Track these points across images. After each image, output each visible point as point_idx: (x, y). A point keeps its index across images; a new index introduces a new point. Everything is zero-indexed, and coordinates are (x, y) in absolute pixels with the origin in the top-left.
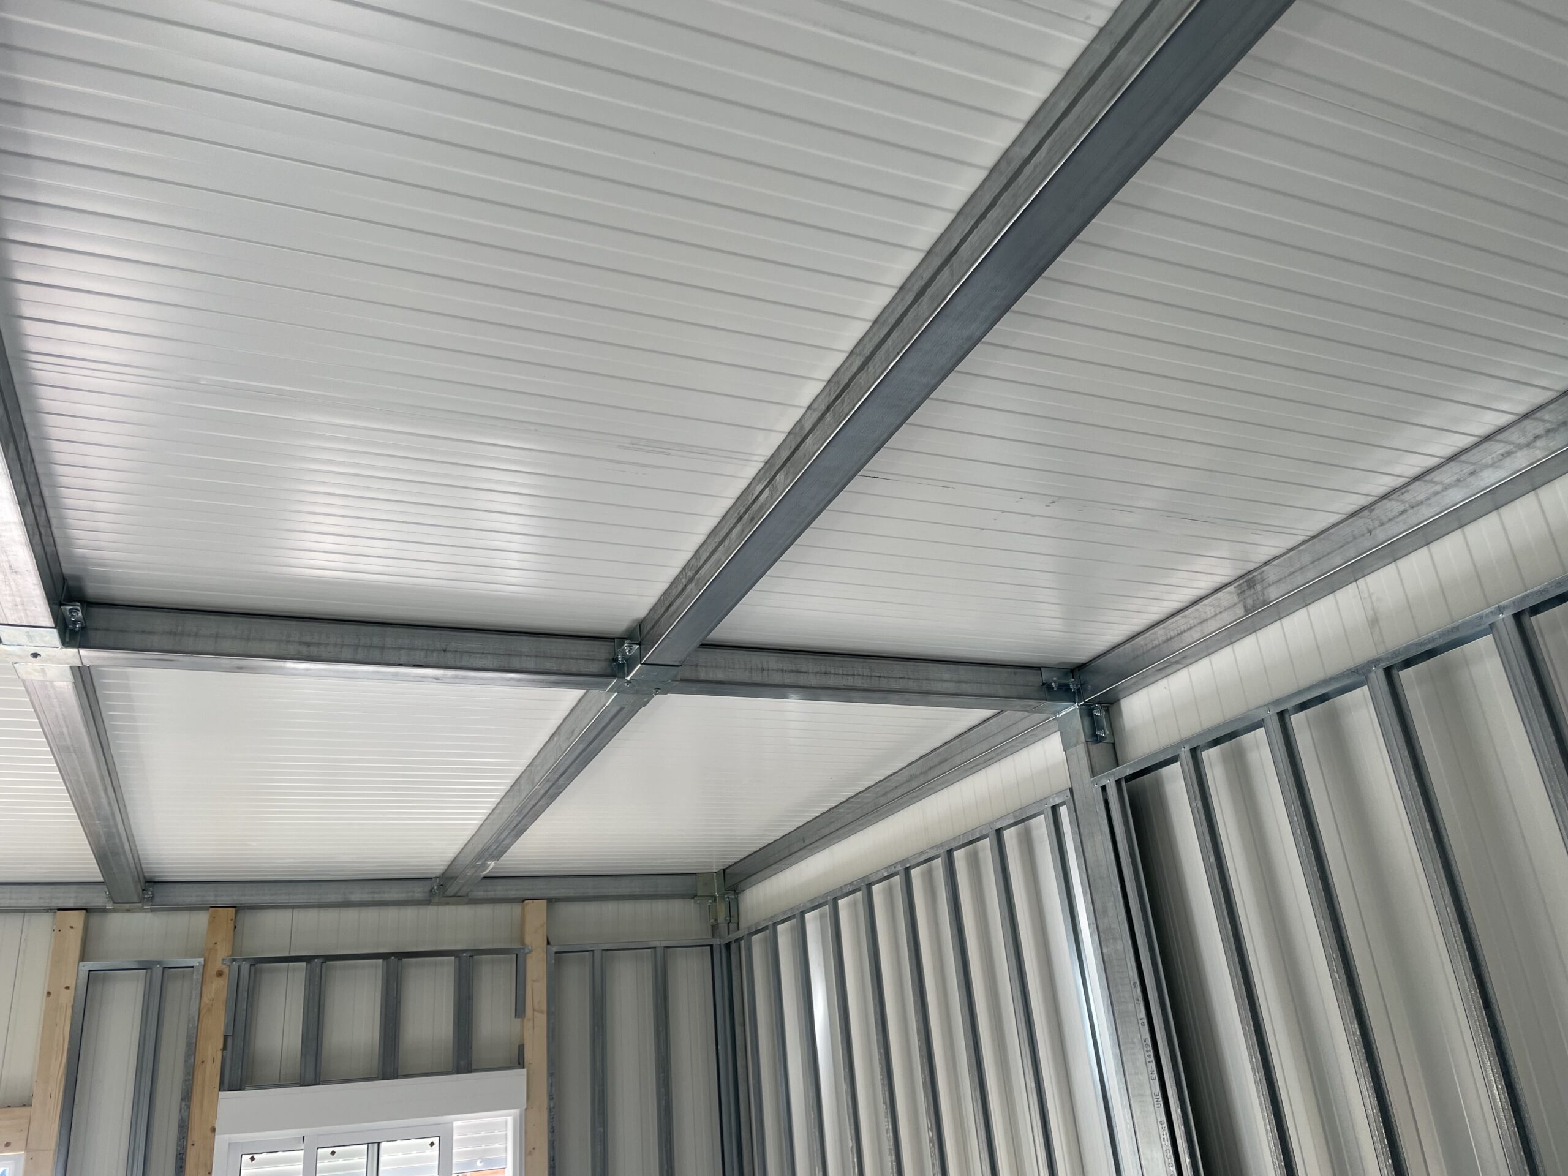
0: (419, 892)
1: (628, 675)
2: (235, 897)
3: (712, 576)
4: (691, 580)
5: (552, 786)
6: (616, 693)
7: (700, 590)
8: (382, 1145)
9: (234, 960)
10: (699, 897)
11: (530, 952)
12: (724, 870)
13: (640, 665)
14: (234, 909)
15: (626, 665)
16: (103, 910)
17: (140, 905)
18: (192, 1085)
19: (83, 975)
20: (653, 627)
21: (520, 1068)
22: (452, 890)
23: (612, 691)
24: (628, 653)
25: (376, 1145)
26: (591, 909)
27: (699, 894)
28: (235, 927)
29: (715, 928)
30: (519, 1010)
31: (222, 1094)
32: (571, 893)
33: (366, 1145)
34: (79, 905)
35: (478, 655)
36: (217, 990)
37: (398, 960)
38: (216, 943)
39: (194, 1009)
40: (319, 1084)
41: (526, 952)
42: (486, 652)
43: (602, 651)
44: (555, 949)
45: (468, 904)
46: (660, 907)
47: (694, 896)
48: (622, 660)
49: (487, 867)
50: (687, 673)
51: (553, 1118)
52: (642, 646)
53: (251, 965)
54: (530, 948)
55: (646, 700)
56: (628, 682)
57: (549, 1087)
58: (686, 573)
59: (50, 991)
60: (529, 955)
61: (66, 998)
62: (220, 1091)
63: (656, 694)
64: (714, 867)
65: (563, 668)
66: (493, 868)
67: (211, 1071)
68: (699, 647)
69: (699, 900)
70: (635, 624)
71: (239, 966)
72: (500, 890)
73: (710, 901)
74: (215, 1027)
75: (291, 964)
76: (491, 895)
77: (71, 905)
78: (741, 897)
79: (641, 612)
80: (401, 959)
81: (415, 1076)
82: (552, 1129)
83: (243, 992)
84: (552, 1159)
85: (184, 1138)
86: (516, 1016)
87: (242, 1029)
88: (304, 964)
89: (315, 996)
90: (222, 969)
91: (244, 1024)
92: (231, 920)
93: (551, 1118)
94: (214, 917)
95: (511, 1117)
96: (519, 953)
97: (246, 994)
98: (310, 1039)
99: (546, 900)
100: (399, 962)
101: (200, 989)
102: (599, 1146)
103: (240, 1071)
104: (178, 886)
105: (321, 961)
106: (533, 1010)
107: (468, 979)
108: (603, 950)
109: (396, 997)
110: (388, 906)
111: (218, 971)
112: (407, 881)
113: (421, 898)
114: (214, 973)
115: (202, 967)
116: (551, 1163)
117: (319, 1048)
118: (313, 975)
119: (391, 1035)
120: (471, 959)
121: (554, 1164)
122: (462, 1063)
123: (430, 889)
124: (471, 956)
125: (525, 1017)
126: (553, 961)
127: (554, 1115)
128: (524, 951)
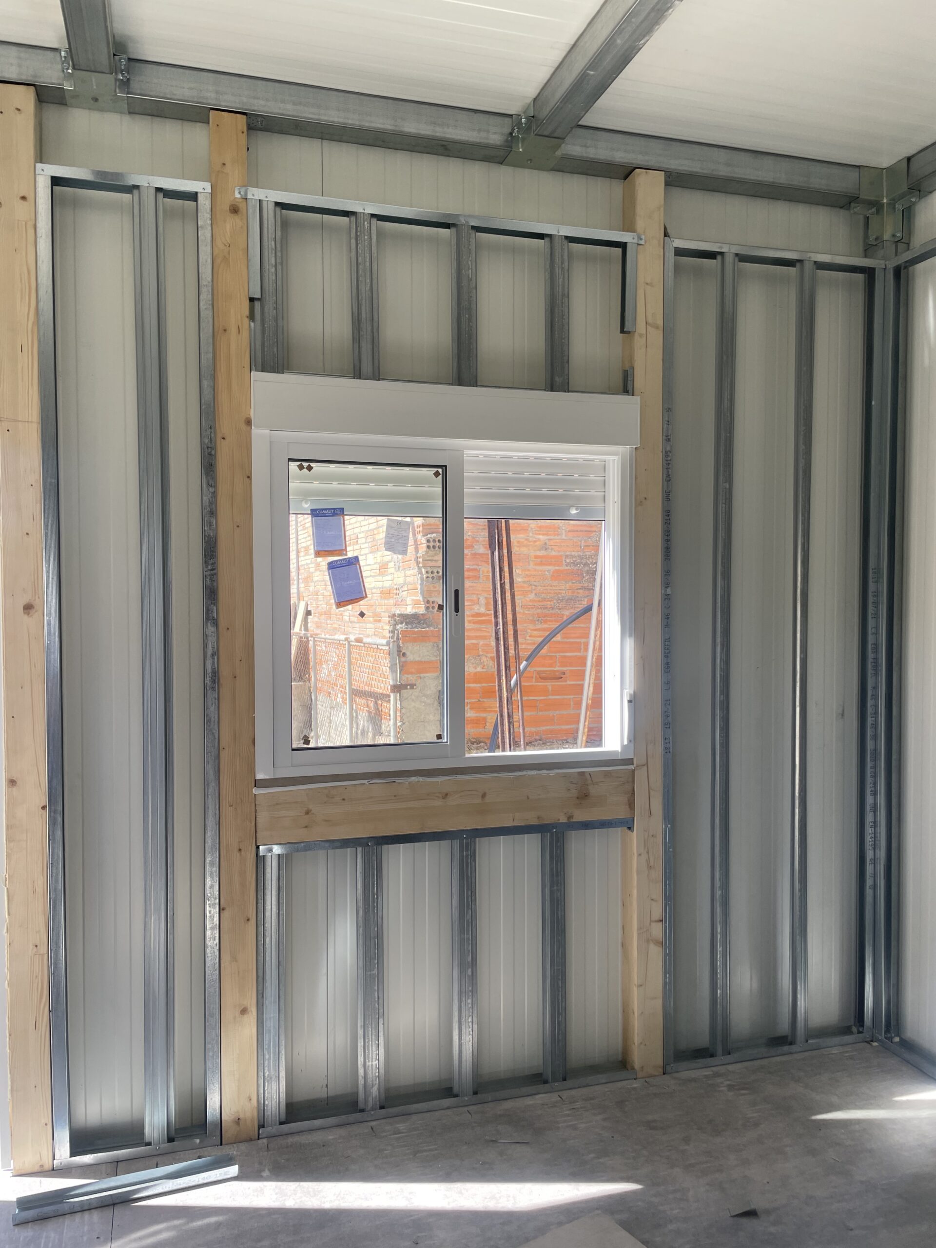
0: (492, 137)
2: (245, 99)
9: (251, 193)
11: (644, 243)
12: (909, 159)
14: (245, 118)
18: (214, 358)
19: (44, 182)
21: (631, 396)
28: (248, 148)
30: (626, 328)
31: (254, 374)
32: (696, 167)
34: (24, 78)
36: (233, 232)
39: (206, 257)
40: (379, 380)
41: (638, 243)
44: (675, 243)
51: (669, 464)
53: (275, 206)
54: (643, 237)
57: (664, 425)
60: (638, 255)
61: (24, 213)
62: (251, 370)
64: (885, 160)
67: (237, 345)
69: (856, 207)
71: (260, 203)
72: (603, 148)
73: (871, 211)
74: (236, 284)
75: (327, 218)
76: (591, 153)
77: (16, 77)
80: (475, 234)
81: (499, 387)
82: (668, 478)
83: (270, 240)
84: (667, 514)
85: (211, 428)
86: (622, 331)
87: (273, 292)
88: (345, 219)
89: (365, 262)
90: (237, 204)
91: (275, 285)
92: (243, 132)
93: (667, 464)
94: (218, 125)
95: (616, 457)
96: (628, 243)
97: (273, 243)
98: (363, 320)
99: (663, 172)
100: (473, 232)
101: (210, 228)
102: (724, 505)
103: (275, 350)
104: (162, 68)
105: (368, 214)
106: (646, 323)
107: (563, 268)
108: (737, 255)
109: (471, 279)
110: (448, 156)
111: (232, 205)
112: (479, 115)
113: (498, 143)
114: (227, 207)
115: (209, 196)
116: (667, 518)
117: (376, 334)
118: (361, 231)
119: (467, 329)
120: (565, 242)
121: (670, 519)
122: (557, 379)
123: (509, 130)
124: (566, 237)
125: (635, 332)
126: (673, 261)
127: (670, 460)
128: (635, 241)
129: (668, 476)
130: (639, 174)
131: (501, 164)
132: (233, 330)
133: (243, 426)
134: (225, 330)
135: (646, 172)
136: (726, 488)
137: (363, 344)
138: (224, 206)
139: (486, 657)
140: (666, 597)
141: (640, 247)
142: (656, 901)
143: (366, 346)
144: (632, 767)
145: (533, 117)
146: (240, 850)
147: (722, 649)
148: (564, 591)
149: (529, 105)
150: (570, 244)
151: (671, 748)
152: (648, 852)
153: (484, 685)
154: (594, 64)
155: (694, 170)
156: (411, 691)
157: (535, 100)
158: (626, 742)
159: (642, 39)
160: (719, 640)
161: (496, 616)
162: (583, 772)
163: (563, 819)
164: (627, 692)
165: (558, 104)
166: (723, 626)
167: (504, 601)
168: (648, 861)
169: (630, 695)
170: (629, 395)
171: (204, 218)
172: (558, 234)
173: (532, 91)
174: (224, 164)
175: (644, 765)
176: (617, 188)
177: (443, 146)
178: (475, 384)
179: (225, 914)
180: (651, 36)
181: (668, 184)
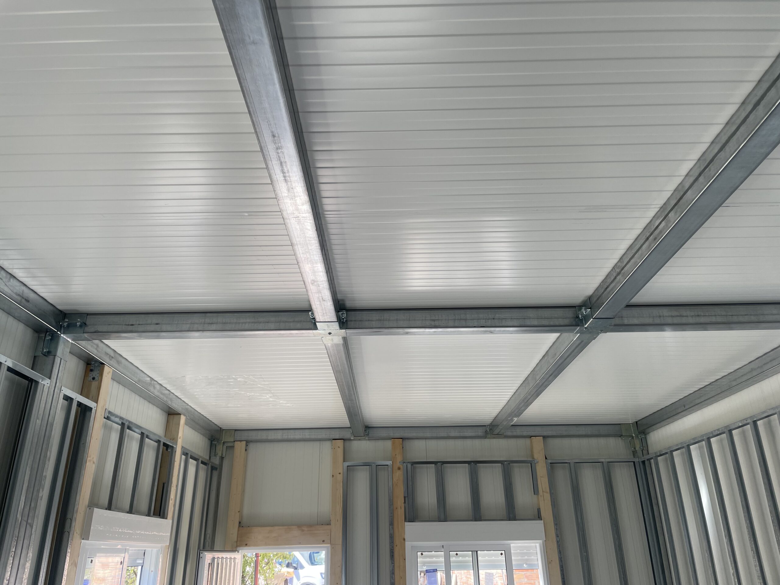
0: (480, 432)
1: (585, 325)
2: (401, 434)
3: (633, 271)
4: (619, 274)
5: (546, 381)
6: (579, 334)
7: (625, 279)
8: (479, 552)
9: (404, 462)
10: (624, 436)
11: (538, 462)
12: (636, 422)
13: (592, 319)
14: (401, 439)
15: (583, 319)
16: (350, 440)
17: (364, 437)
18: (393, 518)
19: (345, 468)
20: (598, 299)
21: (540, 520)
22: (496, 432)
23: (577, 333)
24: (585, 314)
25: (476, 552)
26: (566, 442)
27: (623, 435)
28: (403, 448)
29: (634, 453)
30: (536, 491)
31: (406, 523)
32: (554, 433)
33: (471, 552)
34: (341, 438)
35: (509, 320)
36: (399, 475)
37: (475, 464)
38: (396, 455)
39: (390, 484)
40: (447, 521)
41: (535, 462)
42: (513, 318)
43: (570, 313)
44: (550, 461)
45: (504, 438)
46: (602, 441)
47: (621, 436)
48: (581, 317)
49: (513, 421)
50: (617, 321)
51: (559, 546)
52: (592, 309)
53: (411, 465)
54: (537, 460)
55: (595, 336)
56: (586, 328)
57: (556, 531)
58: (615, 270)
59: (333, 475)
60: (537, 464)
61: (340, 478)
62: (405, 521)
63: (600, 333)
64: (630, 421)
65: (552, 323)
66: (516, 421)
67: (400, 513)
68: (625, 307)
69: (623, 438)
70: (586, 298)
71: (407, 465)
72: (518, 432)
73: (630, 438)
74: (400, 492)
75: (428, 465)
76: (515, 434)
77: (338, 437)
78: (648, 437)
79: (590, 291)
80: (476, 464)
81: (490, 520)
84: (562, 567)
85: (392, 543)
86: (535, 494)
87: (411, 494)
88: (433, 465)
89: (440, 481)
90: (400, 467)
91: (412, 491)
92: (401, 443)
94: (394, 443)
95: (538, 545)
96: (532, 463)
98: (441, 500)
99: (542, 437)
101: (392, 475)
102: (585, 562)
103: (412, 514)
104: (378, 428)
105: (441, 463)
106: (543, 491)
108: (575, 462)
109: (477, 482)
110: (467, 438)
112: (475, 427)
113: (482, 435)
114: (397, 468)
115: (391, 465)
116: (561, 569)
118: (439, 470)
119: (476, 499)
120: (509, 463)
121: (563, 569)
122: (511, 516)
123: (486, 430)
125: (539, 494)
126: (549, 466)
129: (560, 551)
130: (534, 438)
131: (485, 438)
132: (399, 507)
133: (403, 541)
134: (397, 508)
135: (536, 437)
137: (441, 510)
145: (491, 429)
171: (390, 471)
172: (505, 460)
176: (527, 443)
178: (480, 520)
181: (544, 441)
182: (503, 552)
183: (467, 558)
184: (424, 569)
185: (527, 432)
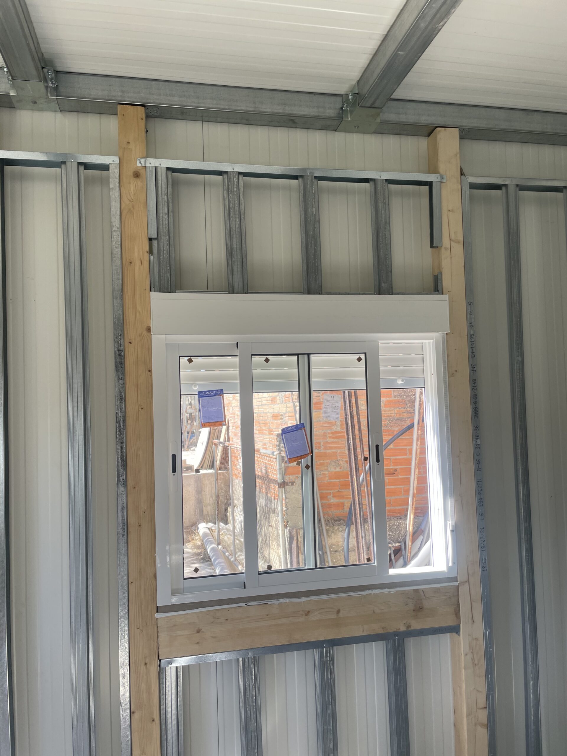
0: (329, 107)
2: (143, 95)
8: (312, 357)
9: (149, 162)
14: (144, 109)
18: (123, 283)
25: (306, 356)
28: (147, 131)
30: (435, 240)
31: (153, 294)
33: (297, 357)
36: (136, 192)
37: (314, 179)
39: (115, 210)
40: (247, 293)
41: (441, 181)
44: (468, 181)
53: (168, 173)
54: (444, 180)
57: (469, 316)
60: (442, 190)
62: (151, 291)
67: (140, 272)
71: (156, 169)
72: (410, 113)
74: (138, 228)
75: (207, 177)
76: (403, 118)
80: (316, 179)
81: (339, 293)
82: (473, 355)
83: (163, 195)
84: (474, 382)
85: (120, 336)
86: (432, 246)
87: (166, 233)
88: (220, 177)
89: (235, 206)
90: (139, 171)
91: (167, 227)
92: (142, 119)
93: (471, 344)
94: (124, 115)
95: (431, 341)
96: (433, 182)
97: (166, 197)
98: (235, 249)
99: (458, 129)
100: (316, 181)
101: (118, 189)
102: (518, 374)
103: (169, 275)
104: (82, 77)
105: (236, 172)
106: (450, 240)
107: (384, 203)
108: (517, 185)
109: (315, 215)
110: (296, 128)
111: (135, 172)
112: (317, 96)
113: (333, 115)
114: (131, 173)
115: (117, 166)
116: (473, 385)
117: (244, 259)
118: (231, 185)
119: (313, 252)
120: (386, 184)
121: (476, 386)
122: (383, 285)
123: (341, 106)
124: (386, 180)
125: (442, 246)
126: (468, 192)
127: (474, 341)
128: (439, 180)
129: (473, 353)
130: (439, 131)
131: (336, 131)
132: (137, 262)
133: (145, 333)
134: (130, 263)
135: (445, 130)
136: (519, 361)
137: (235, 268)
138: (129, 172)
139: (342, 461)
140: (476, 446)
141: (443, 184)
142: (481, 692)
143: (237, 269)
144: (457, 584)
145: (358, 94)
146: (146, 664)
147: (523, 486)
148: (394, 415)
149: (355, 85)
150: (389, 185)
151: (487, 567)
152: (472, 653)
153: (341, 480)
154: (402, 46)
155: (482, 126)
156: (292, 487)
157: (358, 81)
158: (450, 564)
159: (441, 21)
160: (520, 479)
161: (348, 434)
162: (418, 590)
163: (403, 629)
164: (450, 523)
165: (376, 80)
166: (523, 468)
167: (353, 424)
168: (473, 659)
169: (453, 526)
170: (439, 294)
171: (114, 182)
172: (379, 178)
173: (355, 74)
174: (129, 143)
175: (466, 582)
176: (423, 143)
177: (291, 120)
178: (320, 292)
179: (136, 716)
180: (449, 19)
181: (461, 138)
182: (363, 356)
183: (286, 370)
184: (195, 391)
185: (428, 115)
